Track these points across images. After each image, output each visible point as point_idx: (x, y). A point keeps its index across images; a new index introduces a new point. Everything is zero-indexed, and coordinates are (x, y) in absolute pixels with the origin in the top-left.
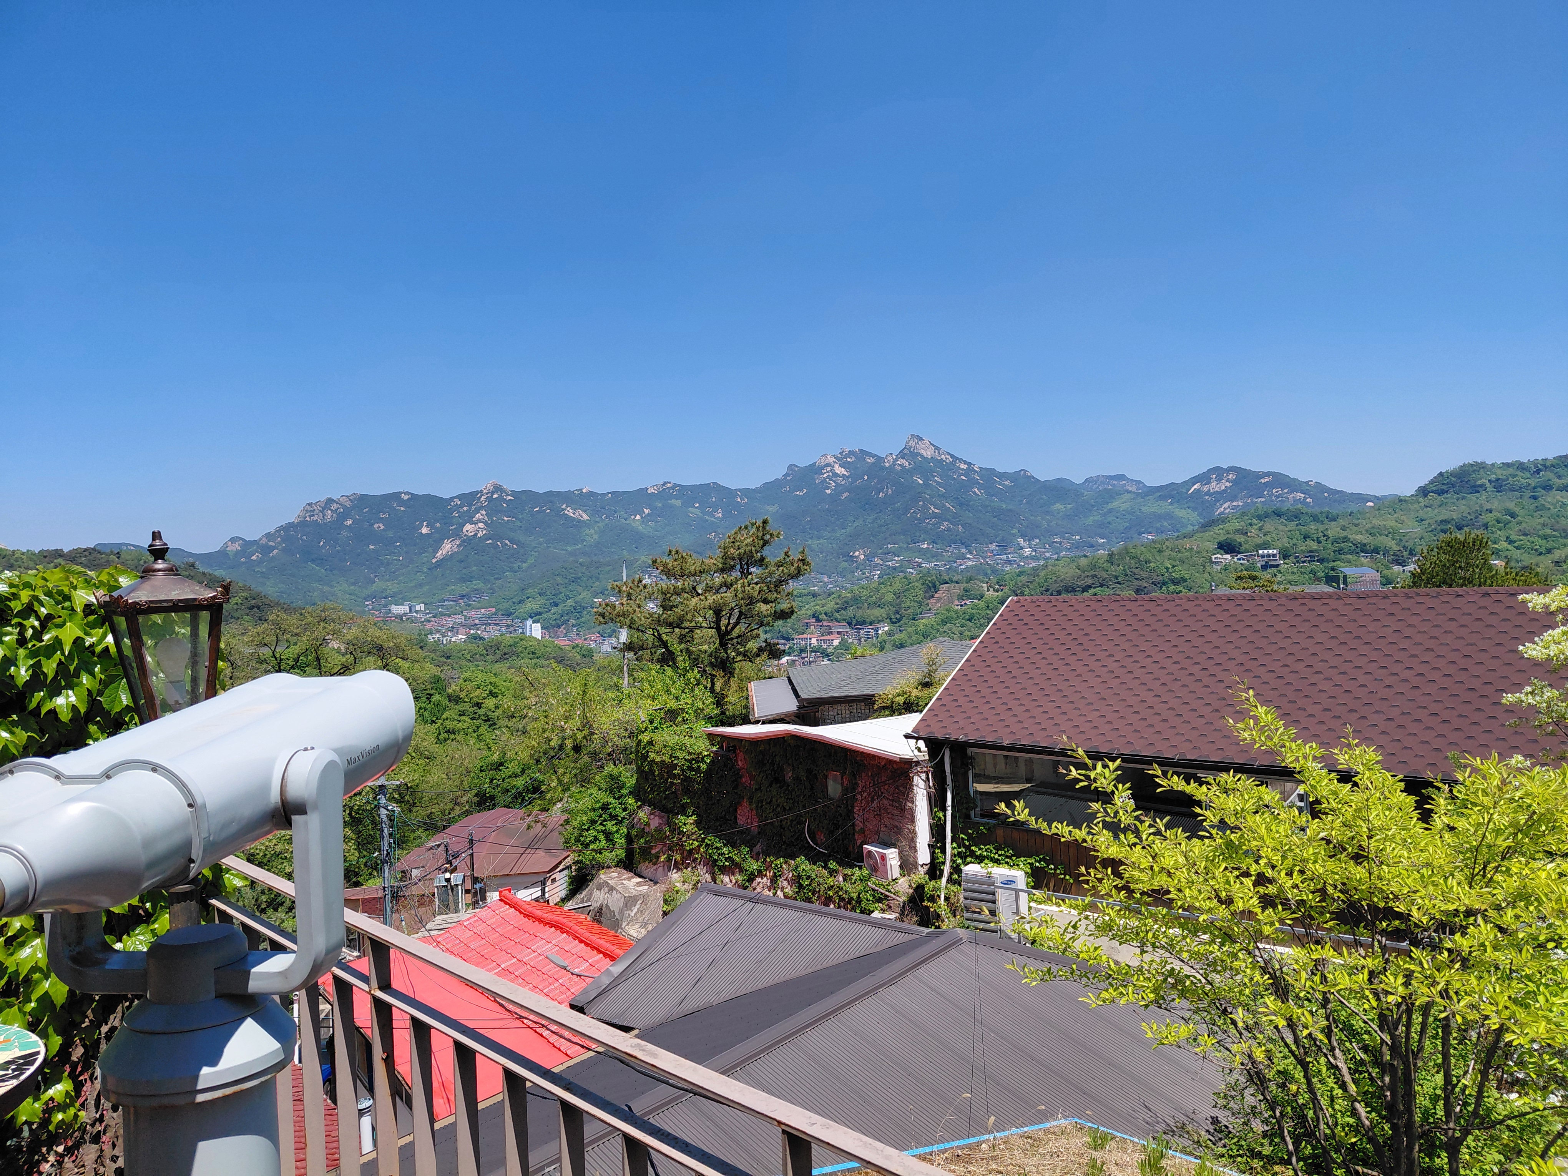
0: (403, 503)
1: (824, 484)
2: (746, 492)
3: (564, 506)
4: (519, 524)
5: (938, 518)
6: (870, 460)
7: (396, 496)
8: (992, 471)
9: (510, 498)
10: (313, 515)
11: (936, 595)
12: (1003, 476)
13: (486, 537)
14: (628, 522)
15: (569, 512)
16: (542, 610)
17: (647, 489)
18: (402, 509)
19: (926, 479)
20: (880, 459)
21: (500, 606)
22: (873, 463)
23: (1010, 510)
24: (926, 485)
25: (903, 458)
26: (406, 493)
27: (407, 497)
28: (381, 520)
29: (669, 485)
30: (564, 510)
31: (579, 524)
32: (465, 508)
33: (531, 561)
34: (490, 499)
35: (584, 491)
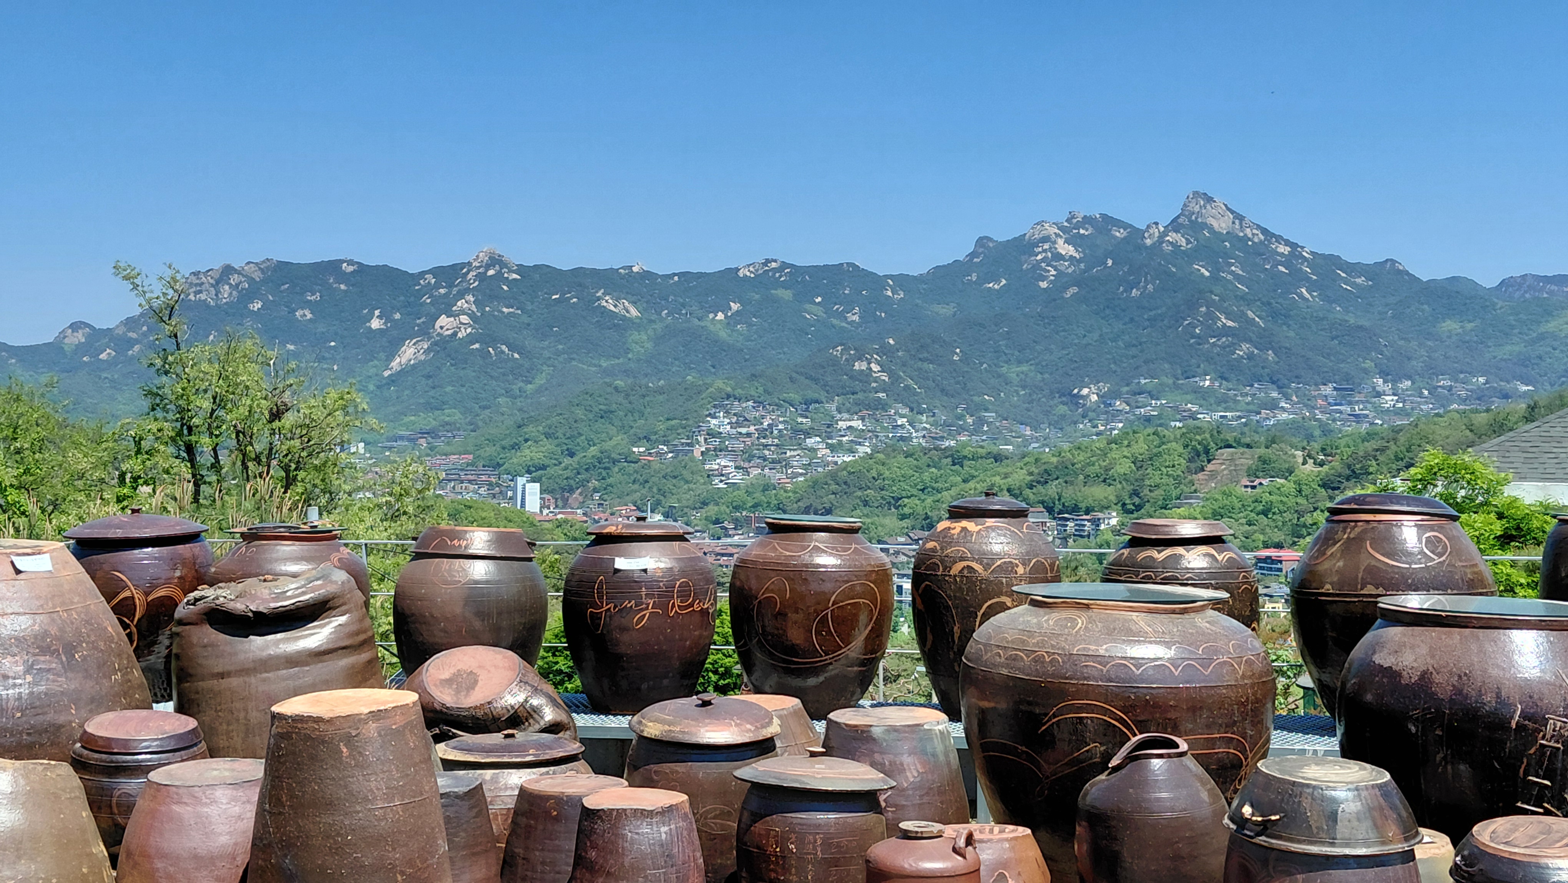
0: (343, 277)
1: (1037, 273)
2: (902, 281)
3: (599, 294)
4: (525, 319)
5: (1233, 336)
6: (1120, 234)
7: (334, 266)
8: (1334, 261)
9: (515, 276)
10: (200, 292)
11: (1210, 467)
12: (1353, 269)
13: (471, 339)
14: (703, 324)
15: (608, 303)
16: (547, 462)
17: (738, 270)
18: (343, 287)
19: (1216, 270)
20: (1136, 234)
21: (481, 452)
22: (1125, 238)
23: (1360, 328)
24: (1215, 278)
25: (1176, 231)
26: (350, 262)
27: (351, 269)
28: (308, 304)
29: (774, 265)
30: (599, 299)
31: (621, 324)
32: (442, 291)
33: (540, 380)
34: (481, 277)
35: (635, 269)
